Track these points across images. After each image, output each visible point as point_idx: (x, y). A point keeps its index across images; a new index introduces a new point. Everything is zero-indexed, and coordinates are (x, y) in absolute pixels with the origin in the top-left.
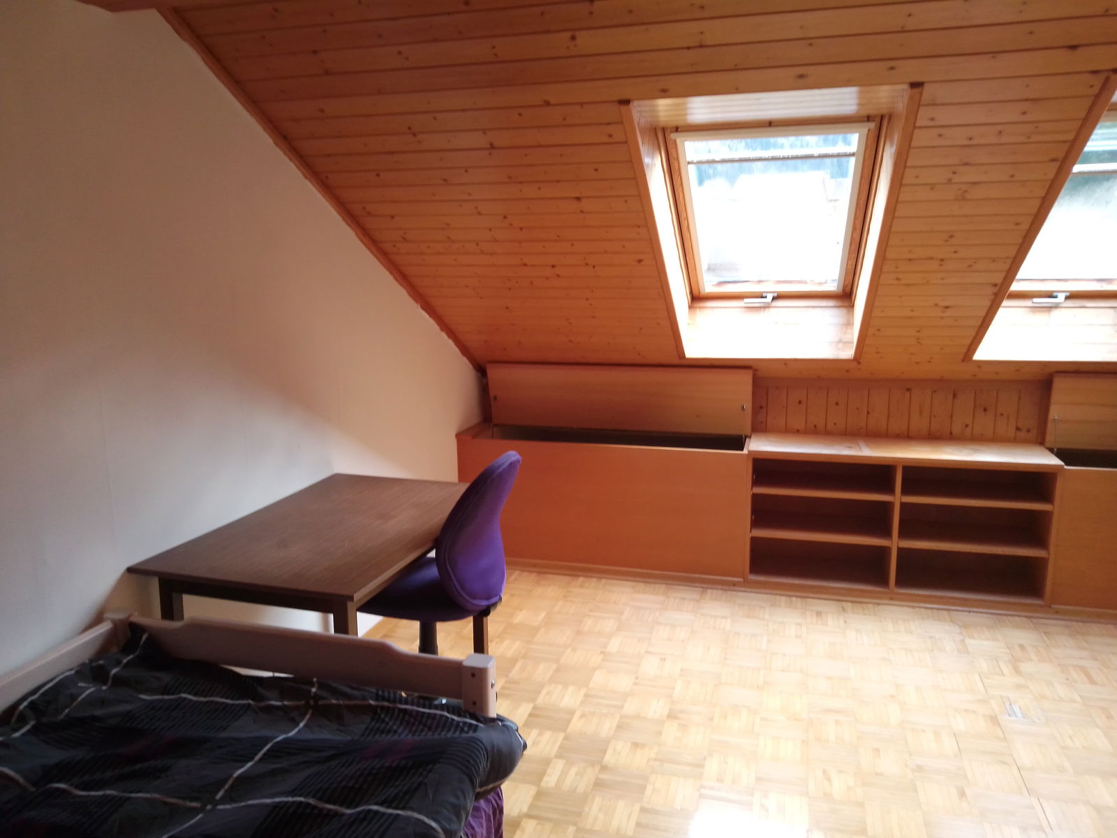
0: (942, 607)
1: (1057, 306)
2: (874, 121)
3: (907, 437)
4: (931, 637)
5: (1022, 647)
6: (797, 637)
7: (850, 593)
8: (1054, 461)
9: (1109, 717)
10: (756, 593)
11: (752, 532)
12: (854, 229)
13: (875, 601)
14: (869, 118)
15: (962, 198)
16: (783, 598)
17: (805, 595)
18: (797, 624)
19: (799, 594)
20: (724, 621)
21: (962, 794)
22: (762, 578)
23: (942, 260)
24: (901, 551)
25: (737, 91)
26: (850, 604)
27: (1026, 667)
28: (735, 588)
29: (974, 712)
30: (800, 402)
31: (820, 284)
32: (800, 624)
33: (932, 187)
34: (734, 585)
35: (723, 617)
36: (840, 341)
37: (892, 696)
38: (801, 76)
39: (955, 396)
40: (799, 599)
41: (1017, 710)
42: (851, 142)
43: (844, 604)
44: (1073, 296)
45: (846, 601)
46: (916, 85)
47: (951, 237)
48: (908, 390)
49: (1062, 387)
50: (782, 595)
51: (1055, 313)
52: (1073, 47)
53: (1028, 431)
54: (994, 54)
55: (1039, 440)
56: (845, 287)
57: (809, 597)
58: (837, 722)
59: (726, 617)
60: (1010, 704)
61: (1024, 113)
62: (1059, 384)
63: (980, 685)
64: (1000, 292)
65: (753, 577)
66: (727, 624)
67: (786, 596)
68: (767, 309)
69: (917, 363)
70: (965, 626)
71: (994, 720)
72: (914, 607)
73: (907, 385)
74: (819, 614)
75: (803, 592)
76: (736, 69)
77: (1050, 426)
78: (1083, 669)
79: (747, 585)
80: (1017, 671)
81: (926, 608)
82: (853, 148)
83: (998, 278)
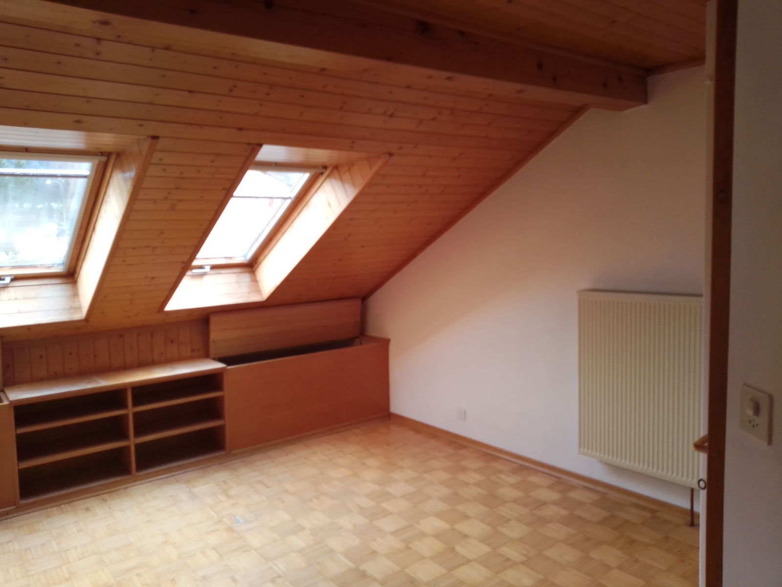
0: (169, 475)
1: (204, 274)
2: (105, 156)
3: (125, 368)
4: (171, 496)
5: (225, 482)
6: (79, 531)
7: (105, 487)
8: (219, 365)
9: (283, 502)
10: (29, 513)
11: (20, 466)
12: (81, 227)
13: (124, 486)
14: (102, 154)
15: (173, 209)
16: (54, 509)
17: (70, 500)
18: (74, 523)
19: (66, 501)
20: (10, 544)
21: (234, 580)
22: (31, 500)
23: (154, 248)
24: (137, 446)
25: (25, 124)
26: (106, 495)
27: (232, 492)
28: (8, 516)
29: (218, 530)
30: (41, 357)
31: (49, 267)
32: (77, 522)
33: (155, 201)
34: (7, 514)
35: (8, 542)
36: (71, 308)
37: (166, 542)
38: (78, 122)
39: (152, 336)
40: (67, 505)
41: (239, 518)
42: (84, 168)
43: (102, 496)
44: (214, 267)
45: (104, 494)
46: (155, 138)
47: (162, 233)
48: (121, 336)
49: (215, 322)
50: (53, 507)
51: (206, 278)
52: (240, 129)
53: (199, 350)
54: (201, 125)
55: (206, 355)
56: (69, 268)
57: (74, 501)
58: (138, 575)
59: (11, 541)
60: (234, 517)
61: (212, 161)
62: (213, 320)
63: (212, 513)
64: (186, 266)
65: (23, 502)
66: (16, 546)
67: (56, 506)
68: (6, 289)
69: (128, 317)
70: (188, 482)
71: (230, 529)
72: (151, 482)
73: (121, 333)
74: (87, 509)
75: (69, 499)
76: (27, 109)
77: (212, 346)
78: (260, 482)
79: (20, 510)
80: (229, 497)
81: (158, 480)
82: (87, 172)
83: (186, 258)
